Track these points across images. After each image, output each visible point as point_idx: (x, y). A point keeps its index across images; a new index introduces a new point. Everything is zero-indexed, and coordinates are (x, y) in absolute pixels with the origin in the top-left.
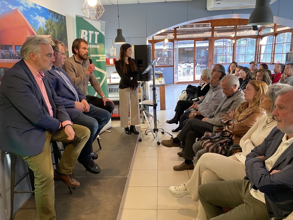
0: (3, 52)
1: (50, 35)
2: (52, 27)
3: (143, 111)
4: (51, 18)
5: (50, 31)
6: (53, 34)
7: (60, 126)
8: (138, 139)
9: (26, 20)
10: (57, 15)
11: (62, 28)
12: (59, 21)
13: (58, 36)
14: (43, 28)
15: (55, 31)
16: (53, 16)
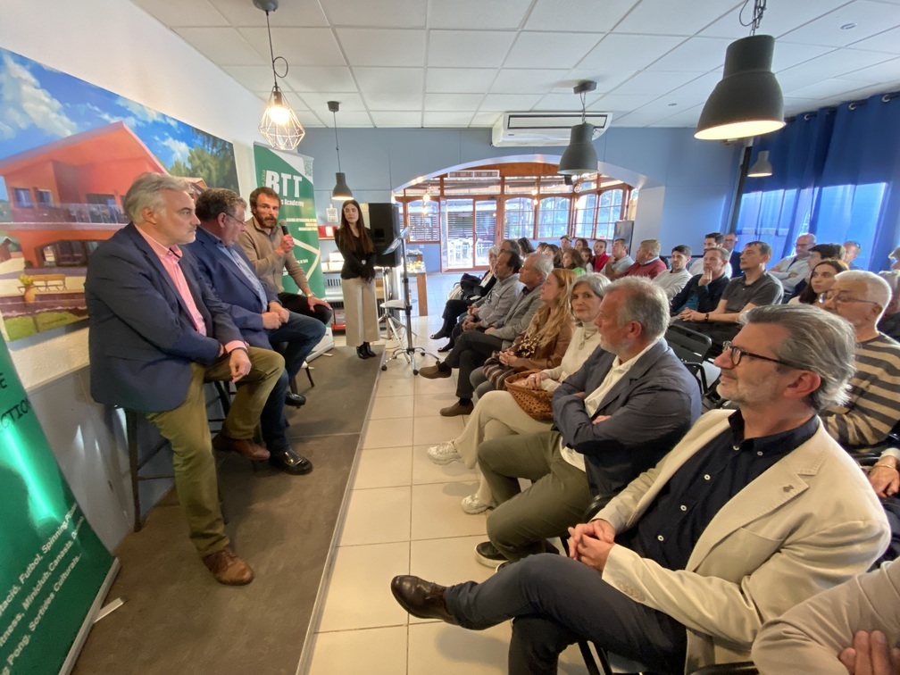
0: (94, 209)
1: (201, 179)
2: (204, 162)
3: (389, 319)
4: (201, 144)
5: (199, 171)
6: (206, 177)
7: (222, 352)
8: (381, 366)
9: (144, 146)
10: (213, 141)
11: (227, 166)
12: (219, 151)
13: (217, 181)
14: (184, 164)
15: (210, 170)
16: (204, 141)
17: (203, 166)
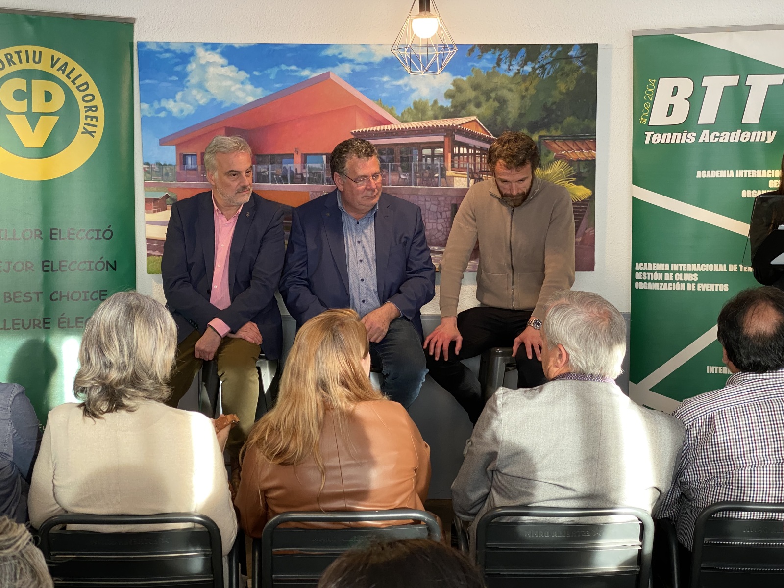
0: (262, 170)
2: (487, 95)
5: (472, 107)
6: (489, 113)
9: (356, 92)
10: (528, 52)
11: (562, 87)
12: (543, 67)
13: (521, 115)
14: (435, 102)
15: (502, 102)
16: (499, 60)
17: (482, 99)
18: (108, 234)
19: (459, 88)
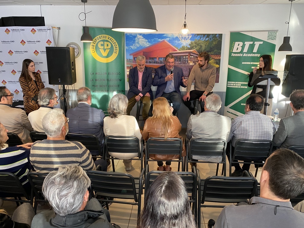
1: (194, 50)
5: (194, 47)
6: (198, 49)
9: (170, 44)
10: (207, 36)
11: (214, 43)
12: (210, 39)
13: (205, 49)
14: (187, 46)
15: (201, 46)
16: (201, 37)
17: (197, 46)
18: (119, 74)
19: (192, 43)
